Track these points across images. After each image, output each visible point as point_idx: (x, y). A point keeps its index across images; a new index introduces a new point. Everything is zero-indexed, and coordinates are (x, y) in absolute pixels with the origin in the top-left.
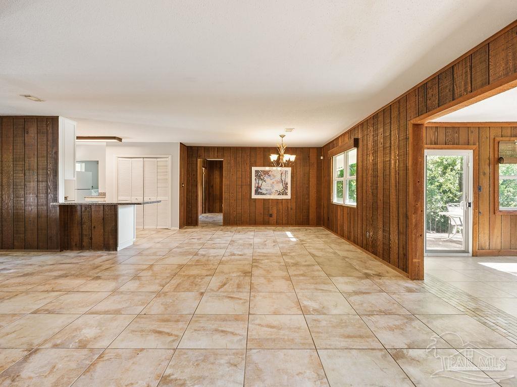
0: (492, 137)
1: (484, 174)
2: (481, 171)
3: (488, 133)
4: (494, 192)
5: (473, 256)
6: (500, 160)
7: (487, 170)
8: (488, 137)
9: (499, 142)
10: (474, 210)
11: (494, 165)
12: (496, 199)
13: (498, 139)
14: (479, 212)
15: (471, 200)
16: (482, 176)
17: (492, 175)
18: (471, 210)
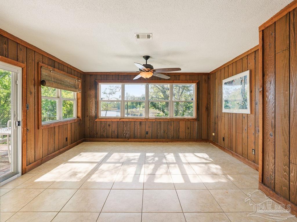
0: (36, 61)
1: (31, 93)
2: (28, 90)
3: (34, 55)
4: (38, 110)
5: (22, 174)
6: (43, 83)
7: (33, 90)
8: (34, 59)
9: (41, 67)
10: (23, 128)
11: (38, 86)
12: (39, 116)
13: (41, 64)
14: (27, 130)
15: (20, 118)
16: (29, 95)
17: (36, 95)
18: (20, 128)
